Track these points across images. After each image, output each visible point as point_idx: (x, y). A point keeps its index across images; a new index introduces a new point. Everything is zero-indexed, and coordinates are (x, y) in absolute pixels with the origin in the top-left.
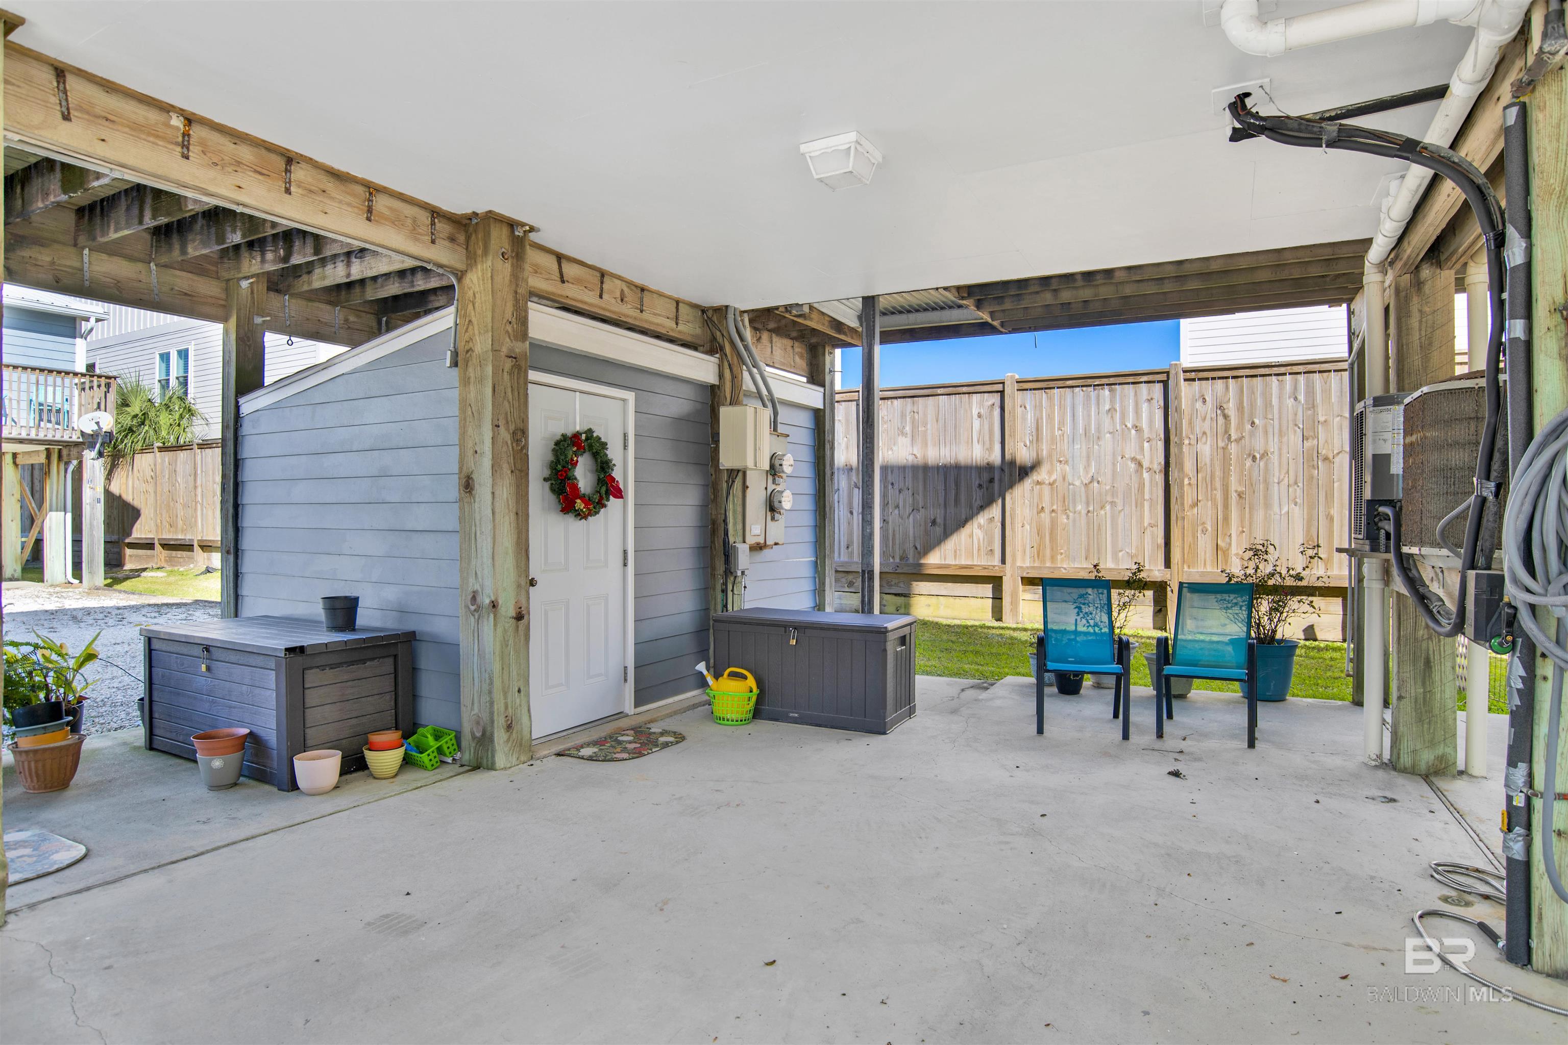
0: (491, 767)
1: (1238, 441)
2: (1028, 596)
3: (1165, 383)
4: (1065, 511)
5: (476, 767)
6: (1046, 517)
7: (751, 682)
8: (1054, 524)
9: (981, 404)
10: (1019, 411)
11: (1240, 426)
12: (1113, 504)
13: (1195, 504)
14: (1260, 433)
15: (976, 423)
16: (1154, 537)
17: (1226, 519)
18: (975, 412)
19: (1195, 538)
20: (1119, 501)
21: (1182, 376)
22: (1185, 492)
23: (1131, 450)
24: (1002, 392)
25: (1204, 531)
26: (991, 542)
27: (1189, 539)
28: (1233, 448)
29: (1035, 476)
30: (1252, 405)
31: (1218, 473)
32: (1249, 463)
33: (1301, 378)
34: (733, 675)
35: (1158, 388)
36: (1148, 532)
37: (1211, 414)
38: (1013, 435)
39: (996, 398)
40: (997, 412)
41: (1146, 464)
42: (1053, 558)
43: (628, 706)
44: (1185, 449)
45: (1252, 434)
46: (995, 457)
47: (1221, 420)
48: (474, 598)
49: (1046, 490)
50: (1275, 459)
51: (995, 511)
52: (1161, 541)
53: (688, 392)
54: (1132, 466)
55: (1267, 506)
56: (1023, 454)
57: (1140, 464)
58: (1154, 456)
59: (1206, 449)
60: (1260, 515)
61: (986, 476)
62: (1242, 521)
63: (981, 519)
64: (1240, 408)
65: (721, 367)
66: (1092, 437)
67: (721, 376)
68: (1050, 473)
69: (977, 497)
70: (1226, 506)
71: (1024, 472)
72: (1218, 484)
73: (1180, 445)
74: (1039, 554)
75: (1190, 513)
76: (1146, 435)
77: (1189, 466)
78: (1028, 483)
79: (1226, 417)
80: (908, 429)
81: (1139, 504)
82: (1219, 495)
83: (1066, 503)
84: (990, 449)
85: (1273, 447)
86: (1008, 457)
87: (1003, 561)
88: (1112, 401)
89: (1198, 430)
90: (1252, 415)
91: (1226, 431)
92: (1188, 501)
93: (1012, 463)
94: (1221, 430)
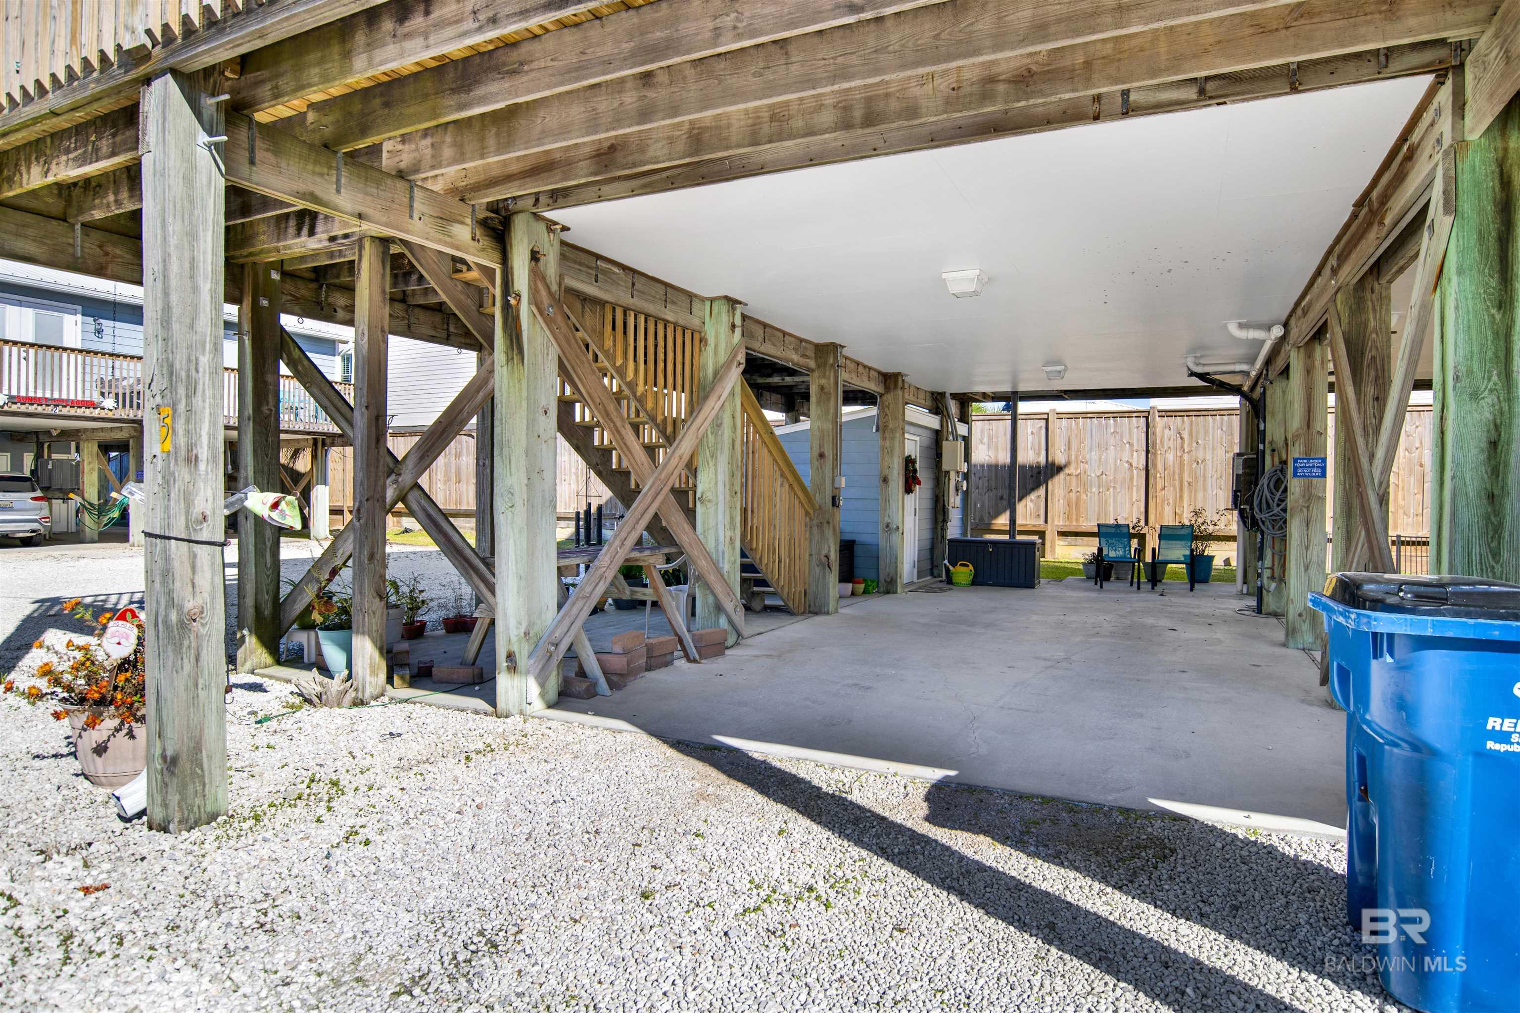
0: (896, 592)
1: (1189, 452)
2: (1061, 543)
3: (1147, 418)
4: (1085, 491)
5: (888, 592)
6: (1073, 495)
7: (971, 567)
8: (1078, 499)
9: (1033, 426)
10: (1058, 431)
11: (1190, 444)
12: (1114, 488)
13: (1163, 489)
14: (1201, 448)
15: (1030, 438)
16: (1138, 508)
17: (1181, 497)
18: (1029, 431)
19: (1163, 508)
20: (1118, 487)
21: (1157, 414)
22: (1158, 481)
23: (1126, 456)
24: (1047, 420)
25: (1168, 504)
26: (1038, 509)
27: (1159, 508)
28: (1186, 457)
29: (1067, 471)
30: (1197, 432)
31: (1177, 471)
32: (1194, 465)
33: (1225, 418)
34: (961, 565)
35: (1143, 421)
36: (1135, 506)
37: (1173, 436)
38: (1054, 445)
39: (1043, 423)
40: (1043, 431)
41: (1134, 465)
42: (1077, 520)
43: (915, 580)
44: (1159, 457)
45: (1197, 449)
46: (1042, 460)
47: (1179, 440)
48: (887, 526)
49: (1074, 479)
50: (1209, 463)
51: (1041, 491)
52: (1143, 509)
53: (927, 434)
54: (1126, 465)
55: (1205, 490)
56: (1060, 458)
57: (1131, 465)
58: (1139, 460)
59: (1170, 457)
60: (1200, 495)
61: (1035, 471)
62: (1190, 497)
63: (1033, 496)
64: (1191, 435)
65: (941, 421)
66: (1103, 447)
67: (942, 426)
68: (1076, 469)
69: (1030, 483)
70: (1181, 490)
71: (1060, 469)
72: (1177, 477)
73: (1155, 454)
74: (1069, 517)
75: (1160, 494)
76: (1135, 448)
77: (1160, 466)
78: (1062, 475)
79: (1182, 438)
80: (985, 440)
81: (1130, 488)
82: (1177, 483)
83: (1086, 487)
84: (1039, 454)
85: (1209, 457)
86: (1050, 459)
87: (1046, 522)
88: (1115, 426)
89: (1166, 448)
90: (1197, 438)
91: (1182, 447)
92: (1159, 487)
93: (1053, 464)
94: (1179, 446)
